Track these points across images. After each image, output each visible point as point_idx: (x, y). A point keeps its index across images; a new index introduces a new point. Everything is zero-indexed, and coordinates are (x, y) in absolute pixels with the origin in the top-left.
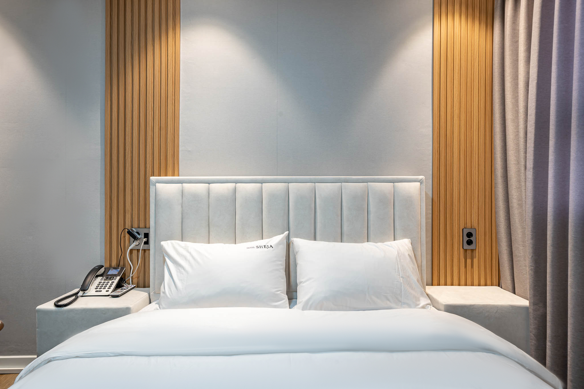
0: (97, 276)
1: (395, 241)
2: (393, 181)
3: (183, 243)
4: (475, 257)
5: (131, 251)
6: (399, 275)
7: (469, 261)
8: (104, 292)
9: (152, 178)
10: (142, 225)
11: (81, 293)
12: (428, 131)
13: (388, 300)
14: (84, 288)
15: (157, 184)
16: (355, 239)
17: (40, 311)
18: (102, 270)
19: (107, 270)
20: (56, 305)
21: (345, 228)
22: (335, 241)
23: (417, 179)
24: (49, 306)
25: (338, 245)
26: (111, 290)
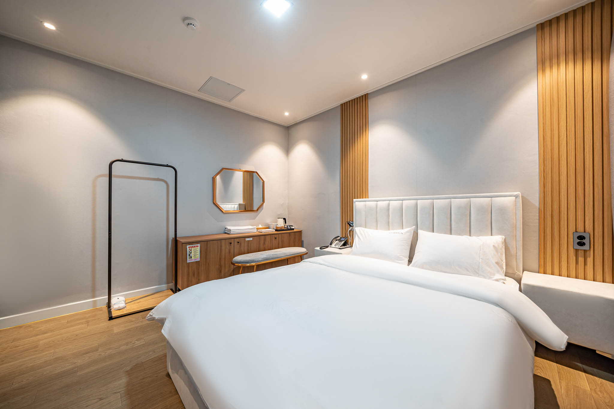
0: (337, 240)
1: (492, 236)
2: (491, 197)
3: (366, 229)
4: (590, 257)
5: (350, 231)
6: (480, 257)
7: (581, 260)
8: (337, 247)
9: (354, 200)
10: (351, 220)
11: (330, 246)
12: (536, 158)
13: (468, 271)
14: (331, 244)
15: (356, 202)
16: (460, 233)
17: (315, 249)
18: (339, 238)
19: (341, 238)
20: (320, 249)
21: (453, 226)
22: (446, 233)
23: (513, 194)
24: (318, 248)
25: (448, 236)
26: (339, 246)
